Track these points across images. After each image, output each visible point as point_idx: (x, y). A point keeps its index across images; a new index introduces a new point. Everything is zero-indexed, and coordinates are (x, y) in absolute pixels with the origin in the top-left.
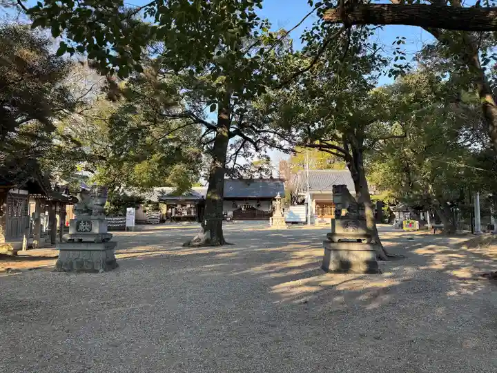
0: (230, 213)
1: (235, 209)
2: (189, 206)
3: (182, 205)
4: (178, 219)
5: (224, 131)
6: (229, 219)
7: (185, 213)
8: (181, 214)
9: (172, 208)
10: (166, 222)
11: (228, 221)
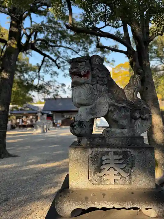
0: (60, 122)
1: (63, 119)
2: (31, 117)
3: (27, 117)
4: (24, 126)
5: (13, 43)
6: (58, 125)
7: (29, 122)
8: (26, 122)
9: (19, 119)
10: (16, 128)
11: (58, 127)
